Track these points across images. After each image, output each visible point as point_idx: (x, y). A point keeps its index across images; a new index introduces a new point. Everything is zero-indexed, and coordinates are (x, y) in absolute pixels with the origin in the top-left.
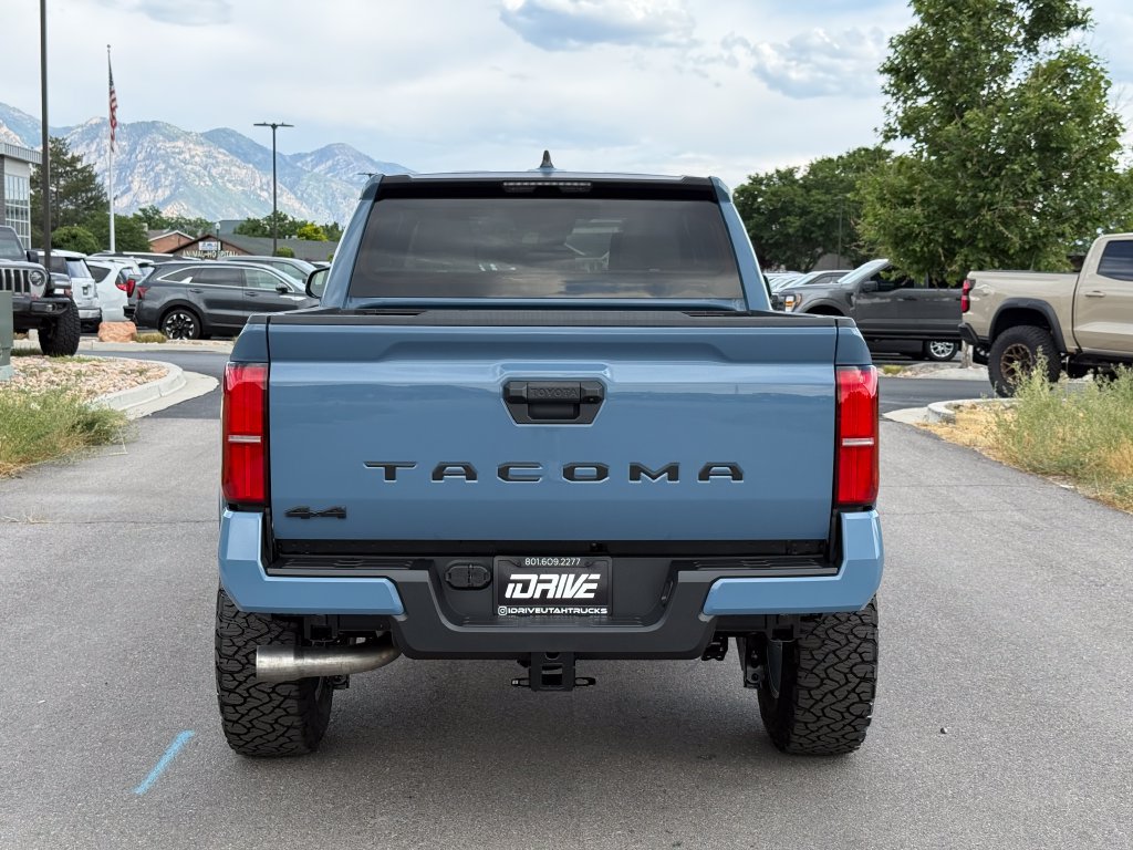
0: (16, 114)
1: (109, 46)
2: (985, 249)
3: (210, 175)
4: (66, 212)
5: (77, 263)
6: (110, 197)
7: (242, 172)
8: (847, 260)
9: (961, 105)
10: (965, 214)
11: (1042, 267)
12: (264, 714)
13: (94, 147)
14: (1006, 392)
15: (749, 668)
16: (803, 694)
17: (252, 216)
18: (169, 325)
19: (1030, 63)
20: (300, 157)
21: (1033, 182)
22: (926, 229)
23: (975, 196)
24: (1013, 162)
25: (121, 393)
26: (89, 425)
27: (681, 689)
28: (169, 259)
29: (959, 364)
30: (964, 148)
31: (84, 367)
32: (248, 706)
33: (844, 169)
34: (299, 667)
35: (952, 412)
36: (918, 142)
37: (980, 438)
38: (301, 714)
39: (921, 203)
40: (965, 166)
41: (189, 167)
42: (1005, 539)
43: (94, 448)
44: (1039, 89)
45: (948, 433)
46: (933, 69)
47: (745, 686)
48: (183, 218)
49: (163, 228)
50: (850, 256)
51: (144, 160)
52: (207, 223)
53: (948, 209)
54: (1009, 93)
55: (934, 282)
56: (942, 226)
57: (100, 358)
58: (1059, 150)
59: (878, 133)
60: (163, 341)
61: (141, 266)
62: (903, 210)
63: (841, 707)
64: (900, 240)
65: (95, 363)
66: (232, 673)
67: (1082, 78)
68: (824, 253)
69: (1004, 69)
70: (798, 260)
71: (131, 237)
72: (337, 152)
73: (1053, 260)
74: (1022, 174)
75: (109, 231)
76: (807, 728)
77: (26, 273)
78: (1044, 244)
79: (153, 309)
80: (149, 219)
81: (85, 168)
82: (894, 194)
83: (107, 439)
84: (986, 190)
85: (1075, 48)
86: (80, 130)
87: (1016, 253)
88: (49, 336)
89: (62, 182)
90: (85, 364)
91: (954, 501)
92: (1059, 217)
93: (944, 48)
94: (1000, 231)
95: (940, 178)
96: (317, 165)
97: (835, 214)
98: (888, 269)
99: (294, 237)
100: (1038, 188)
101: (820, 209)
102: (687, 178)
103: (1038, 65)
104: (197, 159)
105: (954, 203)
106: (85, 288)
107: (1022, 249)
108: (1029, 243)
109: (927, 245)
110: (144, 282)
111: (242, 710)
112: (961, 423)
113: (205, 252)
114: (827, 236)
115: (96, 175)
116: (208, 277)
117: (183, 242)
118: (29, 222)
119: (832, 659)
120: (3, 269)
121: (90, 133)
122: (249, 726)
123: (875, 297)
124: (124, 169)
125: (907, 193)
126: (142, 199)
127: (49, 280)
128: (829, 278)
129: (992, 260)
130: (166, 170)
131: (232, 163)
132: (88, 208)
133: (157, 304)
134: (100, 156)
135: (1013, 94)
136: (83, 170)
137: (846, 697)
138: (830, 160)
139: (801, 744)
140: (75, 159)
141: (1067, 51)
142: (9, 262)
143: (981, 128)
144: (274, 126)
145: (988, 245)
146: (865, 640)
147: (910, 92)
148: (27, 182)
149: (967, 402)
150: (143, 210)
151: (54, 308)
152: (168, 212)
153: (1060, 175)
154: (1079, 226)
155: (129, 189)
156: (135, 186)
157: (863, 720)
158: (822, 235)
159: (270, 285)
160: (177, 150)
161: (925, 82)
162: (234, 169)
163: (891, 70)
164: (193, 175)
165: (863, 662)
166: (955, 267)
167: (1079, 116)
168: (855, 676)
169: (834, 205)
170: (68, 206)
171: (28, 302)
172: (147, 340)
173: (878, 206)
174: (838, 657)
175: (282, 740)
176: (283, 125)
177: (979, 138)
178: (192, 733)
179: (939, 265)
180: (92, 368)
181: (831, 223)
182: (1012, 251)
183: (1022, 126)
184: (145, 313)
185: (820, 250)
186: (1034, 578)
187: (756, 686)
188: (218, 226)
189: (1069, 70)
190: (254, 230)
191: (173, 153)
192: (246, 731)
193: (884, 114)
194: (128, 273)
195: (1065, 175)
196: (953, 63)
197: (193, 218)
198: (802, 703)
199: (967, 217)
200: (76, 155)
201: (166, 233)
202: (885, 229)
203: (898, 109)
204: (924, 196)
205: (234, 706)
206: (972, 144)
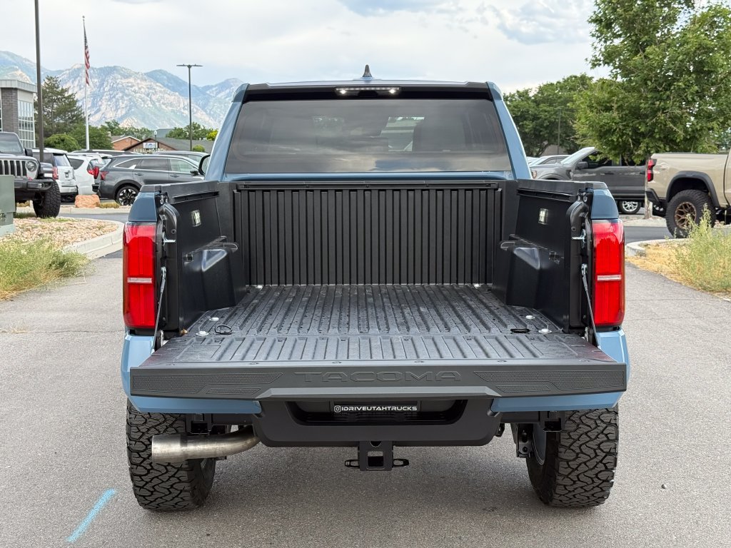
0: (27, 63)
1: (84, 17)
2: (660, 139)
3: (151, 100)
4: (58, 125)
5: (61, 157)
6: (86, 115)
7: (172, 97)
8: (564, 149)
9: (643, 43)
10: (646, 116)
11: (699, 151)
12: (163, 482)
13: (76, 83)
14: (682, 234)
15: (521, 443)
16: (563, 464)
17: (178, 126)
18: (121, 197)
19: (689, 14)
20: (208, 87)
21: (692, 94)
22: (621, 127)
23: (654, 104)
24: (678, 81)
25: (86, 242)
26: (62, 264)
27: (468, 454)
28: (121, 153)
29: (643, 216)
30: (645, 72)
31: (62, 225)
32: (151, 476)
33: (561, 89)
34: (184, 452)
35: (644, 249)
36: (615, 68)
37: (664, 266)
38: (190, 481)
39: (618, 108)
40: (646, 84)
41: (138, 95)
42: (691, 338)
43: (64, 280)
44: (695, 31)
45: (642, 263)
46: (625, 19)
47: (518, 456)
48: (133, 128)
49: (120, 135)
50: (566, 146)
51: (109, 90)
52: (149, 131)
53: (635, 113)
54: (675, 35)
55: (626, 162)
56: (631, 125)
57: (73, 219)
58: (709, 73)
59: (588, 62)
60: (117, 207)
61: (104, 158)
62: (605, 114)
63: (591, 474)
64: (603, 134)
65: (70, 222)
66: (138, 452)
67: (725, 24)
68: (549, 144)
69: (671, 19)
70: (531, 150)
71: (99, 141)
72: (232, 84)
73: (705, 146)
74: (684, 89)
75: (85, 137)
76: (566, 489)
77: (24, 163)
78: (700, 136)
79: (111, 186)
80: (111, 129)
81: (70, 96)
82: (599, 103)
83: (73, 274)
84: (661, 99)
85: (720, 4)
86: (68, 72)
87: (681, 141)
88: (40, 205)
89: (55, 106)
90: (64, 223)
91: (651, 311)
92: (709, 117)
93: (632, 5)
94: (670, 127)
95: (629, 92)
96: (220, 92)
97: (555, 119)
98: (594, 154)
99: (205, 139)
100: (695, 98)
101: (546, 116)
102: (470, 83)
103: (695, 16)
104: (142, 90)
105: (639, 109)
106: (66, 173)
107: (685, 139)
108: (690, 135)
109: (621, 137)
110: (105, 168)
111: (147, 479)
112: (650, 256)
113: (147, 149)
114: (550, 133)
115: (77, 101)
116: (146, 165)
117: (134, 143)
118: (34, 131)
119: (584, 438)
120: (3, 161)
121: (74, 74)
122: (152, 490)
123: (585, 172)
124: (96, 97)
125: (608, 103)
126: (108, 116)
127: (40, 167)
128: (554, 161)
129: (665, 146)
130: (122, 97)
131: (165, 92)
132: (72, 122)
133: (113, 183)
134: (80, 89)
135: (678, 35)
136: (69, 97)
137: (595, 466)
138: (552, 84)
139: (561, 501)
140: (63, 91)
141: (714, 6)
142: (13, 156)
143: (657, 58)
144: (189, 67)
145: (662, 136)
146: (610, 424)
147: (609, 35)
148: (32, 105)
149: (653, 242)
150: (108, 123)
151: (43, 185)
152: (124, 125)
153: (710, 89)
154: (723, 123)
155: (99, 110)
156: (103, 108)
157: (608, 482)
158: (547, 133)
159: (186, 170)
160: (130, 85)
161: (619, 29)
162: (166, 96)
163: (597, 21)
164: (140, 100)
165: (608, 440)
166: (640, 152)
167: (723, 50)
168: (602, 451)
169: (555, 113)
170: (59, 120)
171: (26, 182)
172: (107, 207)
173: (588, 111)
174: (589, 437)
175: (177, 500)
176: (195, 66)
177: (656, 65)
178: (114, 492)
179: (629, 150)
180: (67, 226)
181: (553, 125)
182: (678, 140)
183: (685, 56)
184: (106, 189)
185: (546, 143)
186: (715, 367)
187: (526, 456)
188: (156, 133)
189: (715, 19)
190: (179, 135)
191: (128, 86)
192: (150, 493)
193: (592, 49)
194: (94, 163)
195: (713, 89)
196: (637, 15)
197: (140, 128)
198: (562, 471)
199: (647, 118)
200: (64, 88)
201: (122, 137)
202: (593, 127)
203: (601, 46)
204: (619, 104)
205: (140, 476)
206: (651, 69)
